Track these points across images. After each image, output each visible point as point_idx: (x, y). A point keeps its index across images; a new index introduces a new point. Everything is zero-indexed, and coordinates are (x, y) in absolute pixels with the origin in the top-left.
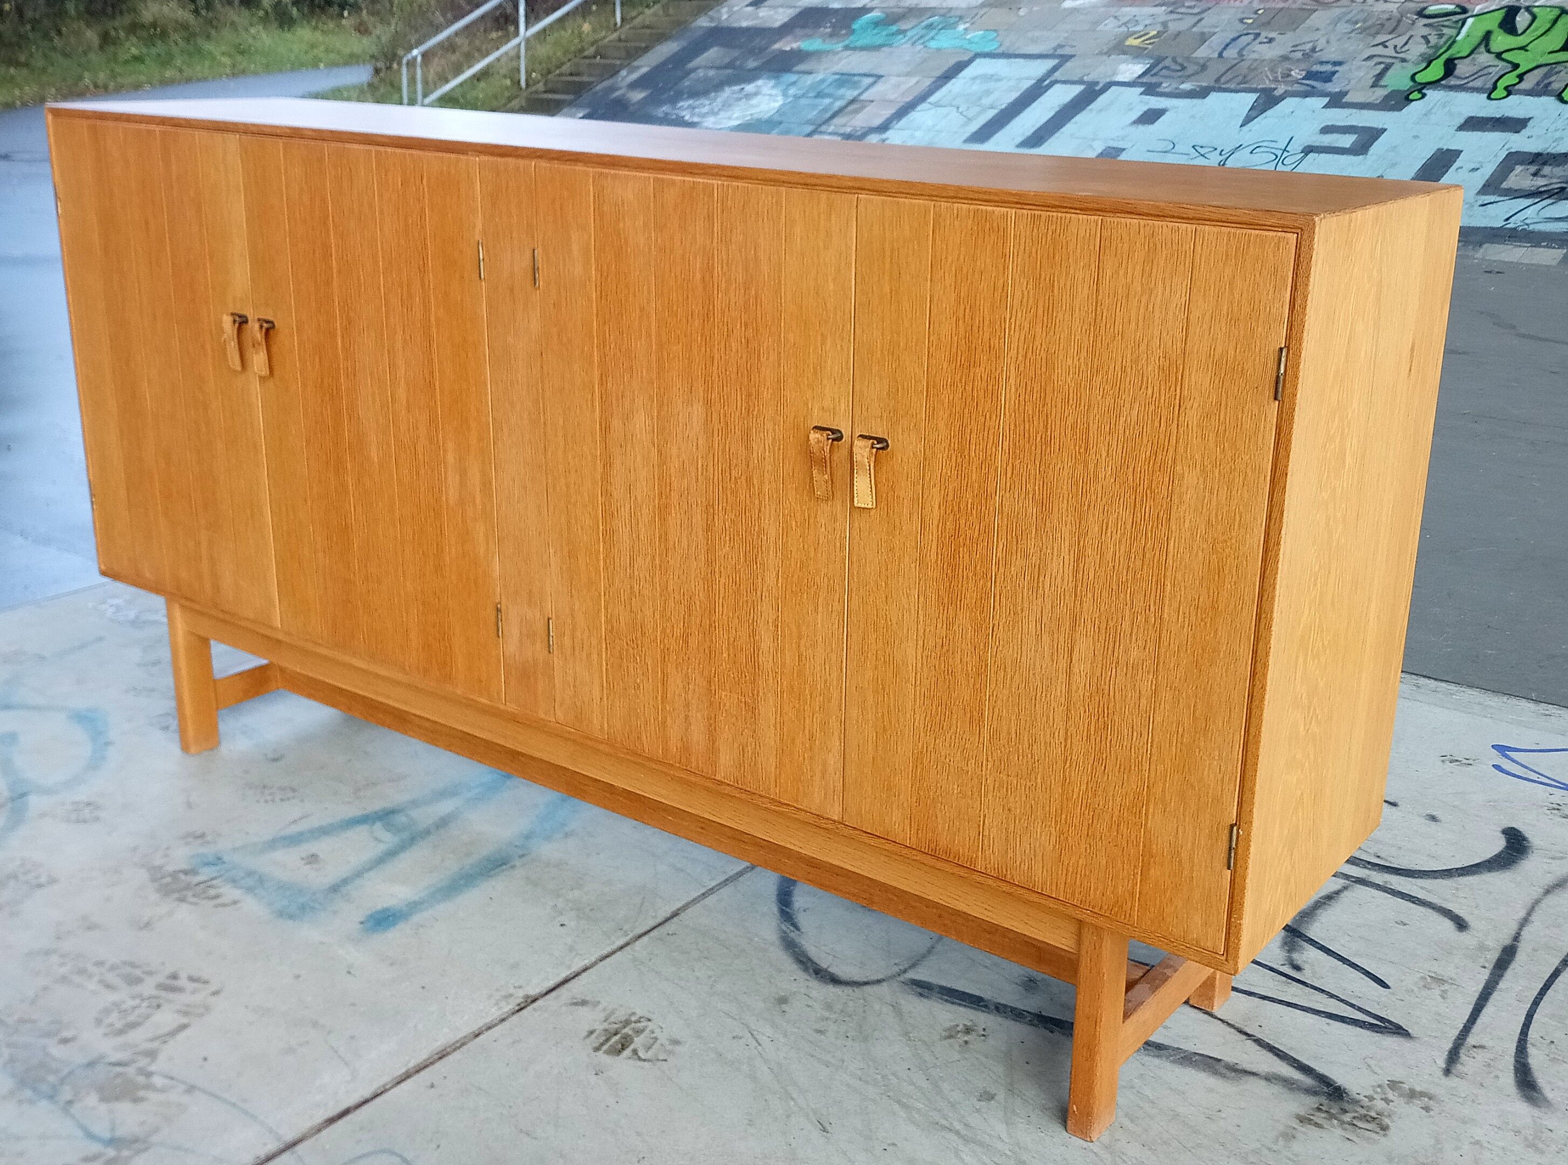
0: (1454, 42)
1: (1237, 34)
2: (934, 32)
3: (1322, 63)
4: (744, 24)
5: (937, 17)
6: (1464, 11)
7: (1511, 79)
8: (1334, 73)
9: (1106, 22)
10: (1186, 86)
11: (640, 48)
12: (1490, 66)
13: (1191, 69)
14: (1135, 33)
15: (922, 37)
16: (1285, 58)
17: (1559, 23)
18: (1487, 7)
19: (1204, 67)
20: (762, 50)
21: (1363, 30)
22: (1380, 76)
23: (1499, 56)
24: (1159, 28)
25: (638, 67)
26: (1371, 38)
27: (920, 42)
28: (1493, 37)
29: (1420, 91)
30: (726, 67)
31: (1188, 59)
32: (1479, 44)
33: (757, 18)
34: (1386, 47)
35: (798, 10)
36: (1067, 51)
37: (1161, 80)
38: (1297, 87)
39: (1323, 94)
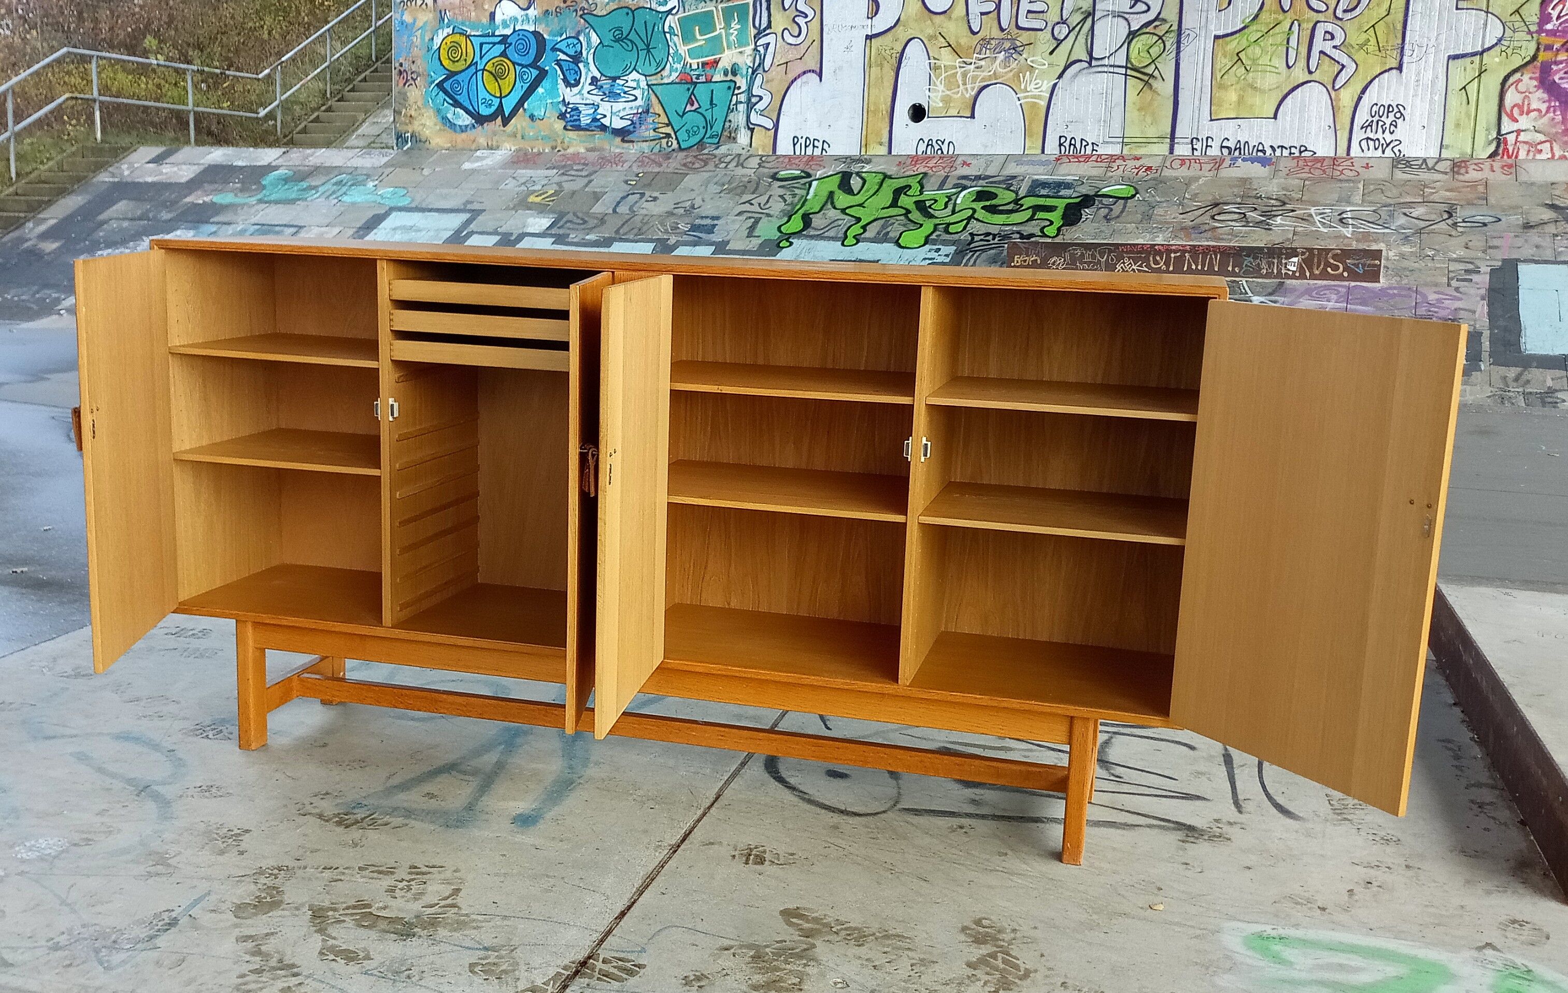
0: (806, 200)
1: (626, 194)
2: (344, 189)
3: (702, 217)
4: (149, 179)
5: (344, 175)
6: (809, 175)
7: (856, 230)
8: (714, 226)
9: (507, 182)
10: (591, 237)
11: (43, 202)
12: (838, 220)
13: (592, 223)
14: (535, 191)
15: (334, 192)
16: (670, 214)
17: (884, 185)
18: (825, 173)
19: (602, 221)
20: (174, 203)
21: (730, 191)
22: (752, 228)
23: (843, 211)
24: (555, 187)
25: (45, 219)
26: (737, 197)
27: (334, 196)
28: (836, 197)
29: (787, 240)
30: (140, 219)
31: (587, 213)
32: (826, 202)
33: (161, 173)
34: (752, 204)
35: (202, 168)
36: (476, 206)
37: (568, 232)
38: (686, 238)
39: (711, 244)
